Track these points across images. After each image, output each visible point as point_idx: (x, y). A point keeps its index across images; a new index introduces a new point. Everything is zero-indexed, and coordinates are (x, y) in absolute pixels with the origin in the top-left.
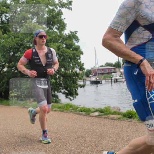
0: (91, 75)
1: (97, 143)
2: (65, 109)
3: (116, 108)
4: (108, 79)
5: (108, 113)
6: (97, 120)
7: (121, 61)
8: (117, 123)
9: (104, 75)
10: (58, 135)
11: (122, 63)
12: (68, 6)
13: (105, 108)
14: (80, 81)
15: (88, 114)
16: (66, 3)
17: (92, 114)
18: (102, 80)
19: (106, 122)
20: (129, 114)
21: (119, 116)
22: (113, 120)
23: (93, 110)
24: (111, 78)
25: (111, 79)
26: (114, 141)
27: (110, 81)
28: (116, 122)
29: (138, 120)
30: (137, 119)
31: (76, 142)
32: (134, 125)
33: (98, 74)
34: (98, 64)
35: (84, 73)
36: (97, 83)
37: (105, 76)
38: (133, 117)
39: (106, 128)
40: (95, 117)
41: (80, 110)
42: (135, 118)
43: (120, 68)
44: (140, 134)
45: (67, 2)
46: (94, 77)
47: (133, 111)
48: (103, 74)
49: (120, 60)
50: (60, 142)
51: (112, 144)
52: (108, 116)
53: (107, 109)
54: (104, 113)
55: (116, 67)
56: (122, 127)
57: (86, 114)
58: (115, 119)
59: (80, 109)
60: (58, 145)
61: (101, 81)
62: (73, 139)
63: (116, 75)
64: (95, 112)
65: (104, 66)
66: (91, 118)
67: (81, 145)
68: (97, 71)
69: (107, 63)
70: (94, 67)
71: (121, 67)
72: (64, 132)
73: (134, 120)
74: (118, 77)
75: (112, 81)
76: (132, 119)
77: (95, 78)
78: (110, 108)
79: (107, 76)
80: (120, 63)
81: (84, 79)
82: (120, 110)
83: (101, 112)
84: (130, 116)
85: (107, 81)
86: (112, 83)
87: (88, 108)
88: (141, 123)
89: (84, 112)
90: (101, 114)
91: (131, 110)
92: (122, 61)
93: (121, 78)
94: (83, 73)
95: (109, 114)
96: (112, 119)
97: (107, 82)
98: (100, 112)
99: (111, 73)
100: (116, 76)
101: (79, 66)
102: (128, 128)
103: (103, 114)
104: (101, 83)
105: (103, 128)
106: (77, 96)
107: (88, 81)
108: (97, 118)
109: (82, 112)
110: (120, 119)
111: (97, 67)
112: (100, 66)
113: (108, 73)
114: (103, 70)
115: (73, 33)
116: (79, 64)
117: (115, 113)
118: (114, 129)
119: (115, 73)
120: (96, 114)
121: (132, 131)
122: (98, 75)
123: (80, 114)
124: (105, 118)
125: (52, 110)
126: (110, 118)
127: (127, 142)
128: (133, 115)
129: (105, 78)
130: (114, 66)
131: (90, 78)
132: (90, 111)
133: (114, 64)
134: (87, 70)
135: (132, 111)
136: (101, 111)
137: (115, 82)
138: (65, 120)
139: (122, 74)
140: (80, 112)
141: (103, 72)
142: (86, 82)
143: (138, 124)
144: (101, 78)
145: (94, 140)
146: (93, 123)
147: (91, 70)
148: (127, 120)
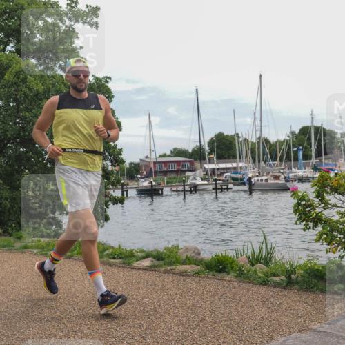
0: (139, 176)
1: (146, 329)
2: (76, 252)
3: (190, 250)
4: (177, 184)
5: (173, 260)
6: (147, 276)
7: (206, 145)
8: (192, 283)
9: (168, 176)
10: (56, 312)
11: (209, 151)
12: (88, 19)
13: (168, 249)
14: (114, 189)
15: (129, 264)
16: (85, 12)
17: (136, 264)
18: (165, 186)
19: (168, 280)
20: (219, 262)
21: (196, 268)
22: (183, 276)
23: (140, 254)
24: (184, 182)
25: (184, 186)
26: (182, 324)
27: (181, 188)
28: (189, 280)
29: (236, 277)
30: (236, 275)
31: (97, 327)
32: (227, 288)
33: (156, 172)
34: (155, 151)
35: (123, 171)
36: (152, 193)
37: (170, 179)
38: (227, 270)
39: (168, 293)
40: (144, 270)
41: (112, 254)
42: (231, 272)
43: (203, 161)
44: (240, 306)
45: (87, 10)
46: (145, 181)
47: (228, 257)
48: (165, 173)
49: (202, 143)
50: (60, 329)
51: (177, 332)
52: (174, 267)
53: (170, 252)
54: (164, 260)
55: (195, 159)
56: (201, 291)
57: (124, 263)
58: (187, 275)
59: (110, 251)
60: (55, 336)
61: (162, 189)
62: (91, 323)
63: (194, 175)
64: (144, 258)
65: (169, 156)
66: (134, 272)
67: (109, 334)
68: (152, 166)
69: (175, 149)
70: (147, 157)
71: (205, 159)
72: (70, 307)
73: (230, 276)
74: (199, 181)
75: (186, 189)
76: (225, 274)
77: (147, 182)
78: (178, 249)
79: (174, 178)
80: (204, 150)
81: (123, 185)
82: (199, 254)
83: (158, 260)
84: (221, 267)
85: (174, 189)
86: (184, 194)
87: (128, 249)
88: (244, 282)
89: (120, 258)
90: (156, 262)
91: (224, 254)
92: (209, 146)
93: (206, 182)
94: (122, 169)
95: (174, 263)
96: (181, 274)
97: (174, 191)
98: (154, 258)
99: (185, 171)
100: (195, 179)
101: (111, 156)
102: (214, 295)
103: (161, 262)
104: (162, 194)
105: (160, 295)
106: (105, 223)
107: (132, 188)
108: (148, 273)
109: (114, 258)
110: (197, 274)
111: (154, 157)
112: (160, 156)
113: (177, 172)
114: (165, 163)
115: (101, 80)
116: (111, 151)
117: (187, 261)
118: (185, 297)
119: (192, 171)
120: (147, 263)
121: (222, 300)
122: (155, 176)
123: (110, 265)
124: (166, 272)
125: (46, 254)
126: (177, 272)
127: (211, 326)
128: (227, 264)
129: (169, 184)
130: (191, 155)
131: (136, 181)
132: (134, 256)
133: (190, 151)
134: (131, 164)
135: (224, 257)
136: (158, 257)
137: (191, 191)
138: (75, 278)
139: (207, 174)
140: (110, 258)
141: (165, 168)
142: (127, 191)
143: (237, 286)
144: (162, 183)
145: (138, 322)
146: (139, 283)
147: (139, 164)
148: (214, 276)
